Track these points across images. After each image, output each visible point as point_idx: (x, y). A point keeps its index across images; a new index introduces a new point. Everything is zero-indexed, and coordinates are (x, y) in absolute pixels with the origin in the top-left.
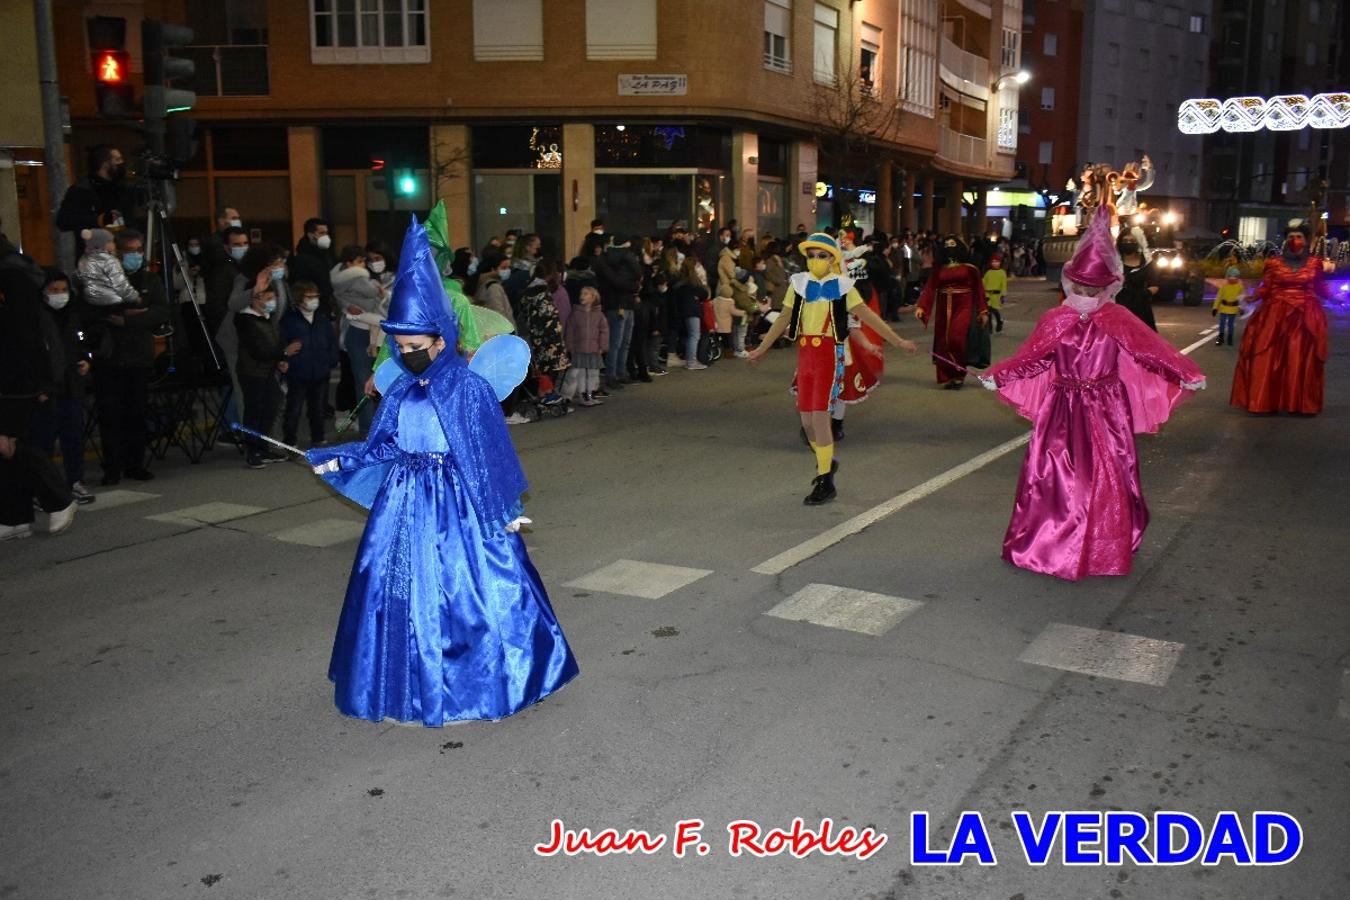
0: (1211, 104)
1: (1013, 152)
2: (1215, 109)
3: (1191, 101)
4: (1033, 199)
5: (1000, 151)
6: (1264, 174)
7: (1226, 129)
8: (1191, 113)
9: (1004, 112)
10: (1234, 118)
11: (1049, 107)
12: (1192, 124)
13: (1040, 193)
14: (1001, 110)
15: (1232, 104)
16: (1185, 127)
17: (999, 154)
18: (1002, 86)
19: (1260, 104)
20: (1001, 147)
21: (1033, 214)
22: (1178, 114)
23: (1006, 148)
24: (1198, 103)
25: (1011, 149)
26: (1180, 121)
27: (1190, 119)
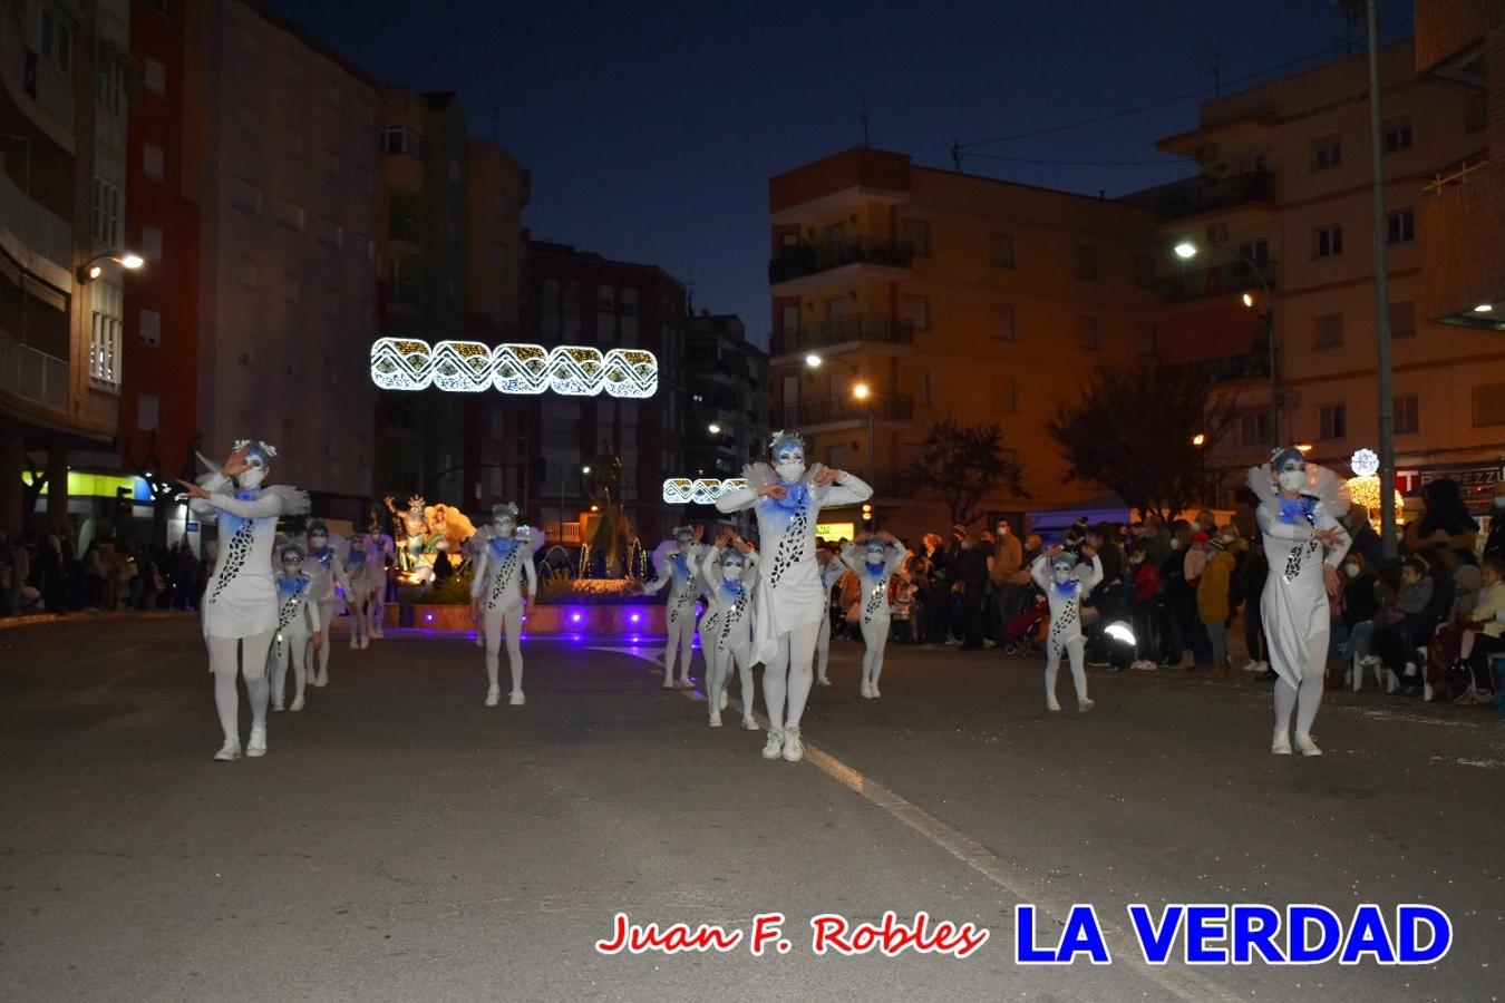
0: (417, 347)
1: (116, 391)
2: (423, 355)
3: (385, 340)
4: (136, 485)
5: (92, 385)
6: (455, 468)
7: (439, 385)
8: (388, 356)
9: (99, 319)
10: (449, 370)
11: (152, 341)
12: (391, 375)
13: (143, 476)
14: (95, 314)
15: (446, 349)
16: (381, 380)
17: (90, 390)
18: (96, 272)
19: (484, 352)
20: (95, 380)
21: (130, 510)
22: (370, 357)
23: (104, 382)
24: (397, 344)
25: (113, 385)
26: (374, 368)
27: (387, 367)
